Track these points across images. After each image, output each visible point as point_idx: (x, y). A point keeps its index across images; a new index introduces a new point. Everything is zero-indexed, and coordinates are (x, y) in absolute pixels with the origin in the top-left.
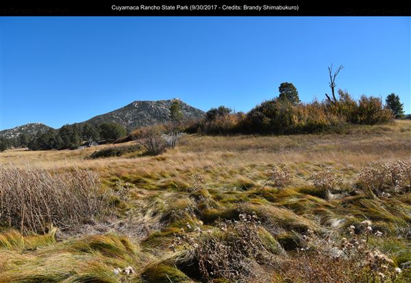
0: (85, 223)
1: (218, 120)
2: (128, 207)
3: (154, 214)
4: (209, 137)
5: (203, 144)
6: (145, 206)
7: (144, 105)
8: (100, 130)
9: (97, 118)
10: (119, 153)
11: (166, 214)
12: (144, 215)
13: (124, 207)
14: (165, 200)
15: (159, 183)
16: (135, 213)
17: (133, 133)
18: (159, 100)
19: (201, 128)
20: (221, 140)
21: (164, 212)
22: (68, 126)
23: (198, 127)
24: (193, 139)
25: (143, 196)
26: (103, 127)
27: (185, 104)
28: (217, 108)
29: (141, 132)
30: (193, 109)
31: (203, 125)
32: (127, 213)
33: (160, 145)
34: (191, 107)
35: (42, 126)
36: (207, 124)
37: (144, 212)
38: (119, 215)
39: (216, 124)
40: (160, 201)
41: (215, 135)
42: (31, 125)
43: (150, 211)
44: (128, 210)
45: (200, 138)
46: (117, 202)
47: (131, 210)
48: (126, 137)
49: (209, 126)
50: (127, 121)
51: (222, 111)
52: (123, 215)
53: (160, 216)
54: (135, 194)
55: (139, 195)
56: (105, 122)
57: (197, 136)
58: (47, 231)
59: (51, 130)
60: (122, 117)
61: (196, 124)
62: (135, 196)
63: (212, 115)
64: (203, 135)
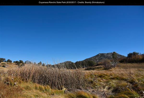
0: (78, 88)
1: (133, 57)
2: (97, 84)
3: (109, 88)
4: (129, 64)
5: (127, 66)
6: (104, 85)
7: (102, 55)
8: (88, 63)
9: (87, 59)
10: (93, 69)
11: (115, 89)
12: (104, 89)
13: (95, 84)
14: (114, 83)
15: (110, 77)
16: (100, 87)
17: (99, 63)
18: (108, 53)
19: (125, 60)
20: (135, 65)
21: (114, 87)
22: (77, 62)
23: (124, 60)
24: (122, 64)
25: (103, 81)
26: (89, 62)
27: (118, 54)
28: (132, 53)
29: (102, 63)
30: (121, 56)
31: (126, 59)
32: (96, 87)
33: (109, 66)
34: (120, 55)
35: (70, 62)
36: (128, 59)
37: (104, 87)
38: (93, 87)
39: (132, 58)
40: (112, 83)
41: (132, 63)
42: (67, 61)
43: (107, 87)
44: (97, 86)
45: (126, 64)
46: (92, 82)
47: (98, 86)
48: (96, 65)
49: (129, 60)
50: (97, 60)
51: (134, 54)
52: (94, 87)
53: (112, 89)
54: (99, 80)
55: (102, 81)
56: (89, 61)
57: (124, 63)
58: (62, 89)
59: (73, 63)
60: (95, 59)
61: (123, 59)
62: (100, 81)
63: (130, 55)
64: (127, 63)
